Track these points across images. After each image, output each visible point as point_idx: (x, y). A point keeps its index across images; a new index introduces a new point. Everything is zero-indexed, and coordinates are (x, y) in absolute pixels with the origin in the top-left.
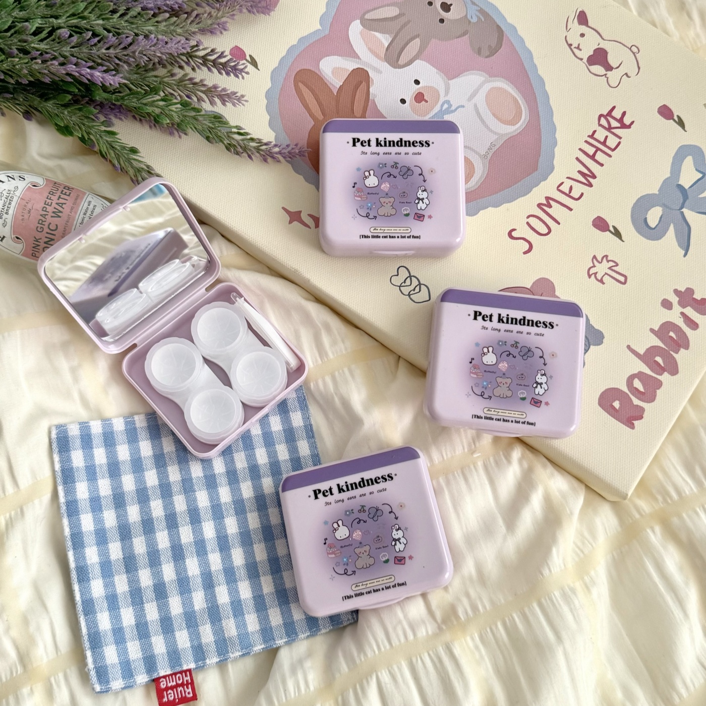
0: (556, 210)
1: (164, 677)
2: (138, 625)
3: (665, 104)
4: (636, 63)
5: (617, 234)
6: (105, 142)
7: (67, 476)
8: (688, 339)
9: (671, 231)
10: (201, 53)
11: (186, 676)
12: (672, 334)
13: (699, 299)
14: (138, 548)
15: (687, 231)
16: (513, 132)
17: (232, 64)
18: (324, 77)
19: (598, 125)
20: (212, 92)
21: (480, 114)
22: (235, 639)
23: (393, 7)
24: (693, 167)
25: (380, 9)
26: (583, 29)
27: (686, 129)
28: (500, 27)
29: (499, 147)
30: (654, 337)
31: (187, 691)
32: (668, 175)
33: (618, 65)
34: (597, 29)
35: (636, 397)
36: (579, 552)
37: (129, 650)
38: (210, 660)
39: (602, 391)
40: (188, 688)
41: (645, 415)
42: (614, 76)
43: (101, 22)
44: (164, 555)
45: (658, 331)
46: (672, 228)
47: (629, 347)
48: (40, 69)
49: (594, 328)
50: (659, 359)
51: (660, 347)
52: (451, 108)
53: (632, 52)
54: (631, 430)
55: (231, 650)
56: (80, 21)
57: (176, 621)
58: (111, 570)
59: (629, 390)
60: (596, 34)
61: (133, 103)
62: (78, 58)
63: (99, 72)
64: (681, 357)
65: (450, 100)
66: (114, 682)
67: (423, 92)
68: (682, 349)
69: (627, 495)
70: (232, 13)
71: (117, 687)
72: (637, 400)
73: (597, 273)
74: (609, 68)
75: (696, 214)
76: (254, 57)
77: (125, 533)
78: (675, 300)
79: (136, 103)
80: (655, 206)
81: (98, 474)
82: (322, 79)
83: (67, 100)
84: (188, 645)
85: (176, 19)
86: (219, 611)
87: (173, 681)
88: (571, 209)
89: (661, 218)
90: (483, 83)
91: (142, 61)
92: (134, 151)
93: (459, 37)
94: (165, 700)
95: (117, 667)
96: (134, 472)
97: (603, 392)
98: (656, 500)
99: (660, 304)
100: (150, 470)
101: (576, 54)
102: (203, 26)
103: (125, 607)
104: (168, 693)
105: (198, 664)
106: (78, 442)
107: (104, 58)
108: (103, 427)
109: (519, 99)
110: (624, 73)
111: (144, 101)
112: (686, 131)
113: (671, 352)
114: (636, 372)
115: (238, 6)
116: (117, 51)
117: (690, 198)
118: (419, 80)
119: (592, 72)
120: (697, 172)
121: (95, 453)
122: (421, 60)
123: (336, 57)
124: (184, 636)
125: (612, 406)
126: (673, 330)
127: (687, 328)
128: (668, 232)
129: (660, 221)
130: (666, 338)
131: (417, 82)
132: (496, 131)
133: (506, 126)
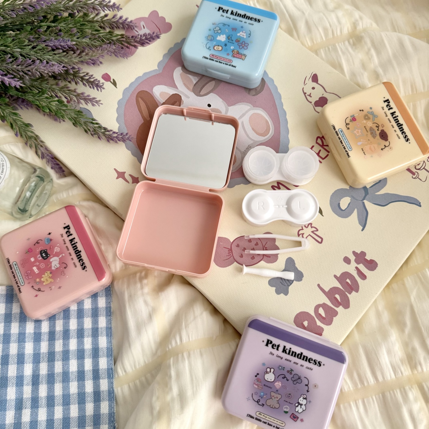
5: (320, 211)
6: (11, 118)
8: (358, 285)
9: (355, 213)
10: (81, 75)
12: (348, 281)
13: (369, 259)
15: (365, 215)
16: (263, 141)
18: (155, 96)
19: (315, 143)
21: (244, 127)
26: (314, 84)
28: (264, 79)
30: (336, 280)
35: (319, 320)
41: (323, 334)
43: (19, 50)
45: (339, 277)
47: (319, 285)
49: (297, 269)
50: (337, 296)
51: (339, 288)
59: (315, 314)
60: (322, 88)
61: (30, 98)
63: (8, 78)
64: (352, 297)
68: (354, 292)
70: (102, 54)
72: (320, 322)
73: (303, 234)
75: (373, 204)
76: (116, 81)
78: (352, 258)
79: (32, 98)
80: (346, 197)
85: (66, 54)
89: (349, 204)
90: (249, 110)
91: (37, 75)
92: (28, 125)
97: (298, 314)
99: (343, 260)
101: (308, 99)
102: (82, 60)
107: (15, 71)
109: (269, 122)
113: (346, 292)
114: (321, 303)
116: (23, 67)
117: (369, 194)
118: (211, 104)
119: (317, 111)
122: (214, 93)
123: (164, 86)
125: (303, 324)
126: (349, 278)
127: (359, 278)
128: (353, 214)
129: (348, 206)
130: (344, 283)
131: (209, 105)
132: (253, 139)
133: (259, 136)
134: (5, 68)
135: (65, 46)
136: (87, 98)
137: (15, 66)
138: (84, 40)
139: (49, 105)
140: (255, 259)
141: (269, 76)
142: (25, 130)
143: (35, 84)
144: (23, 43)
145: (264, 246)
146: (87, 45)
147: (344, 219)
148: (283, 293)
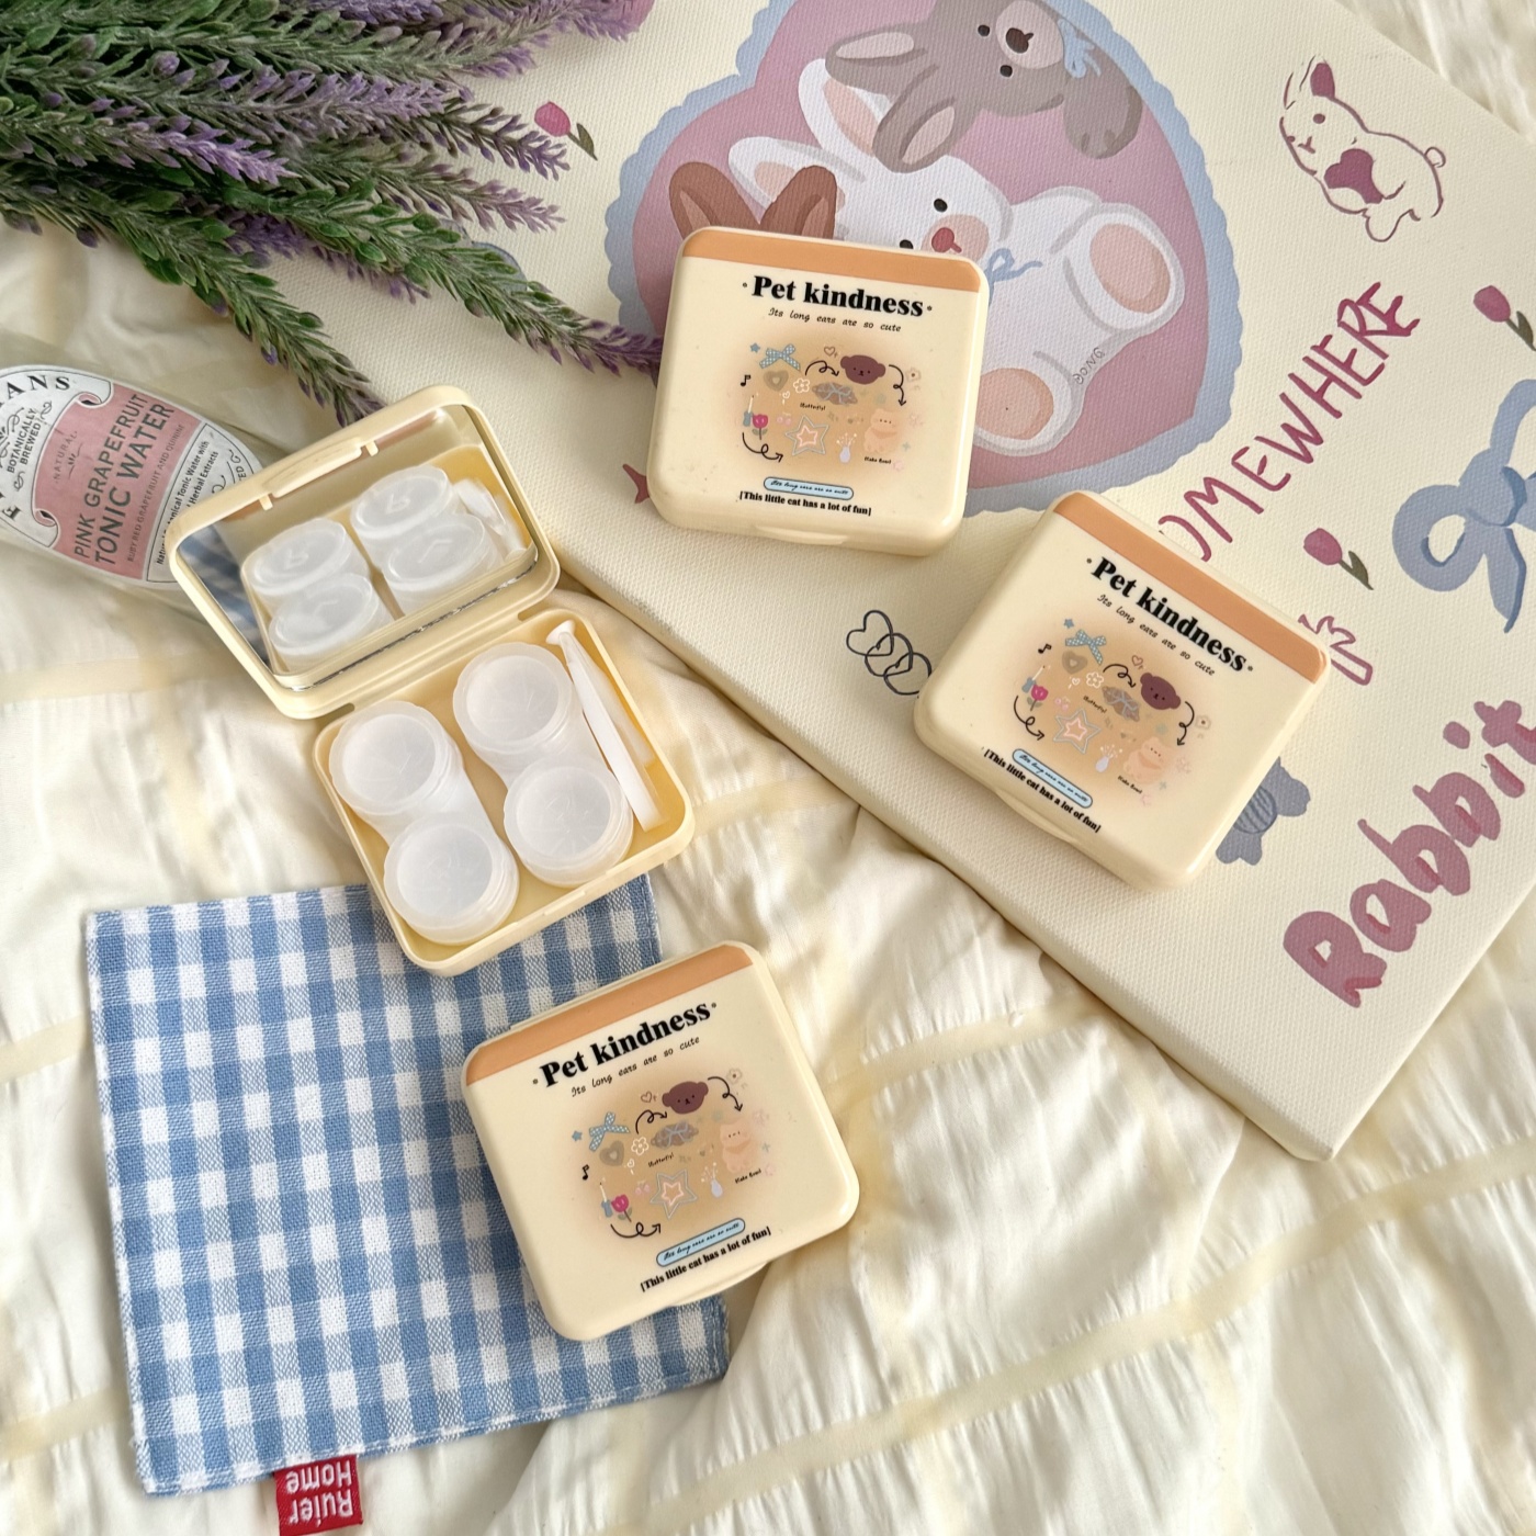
0: (1225, 509)
1: (297, 1469)
2: (248, 1353)
3: (1494, 284)
4: (1435, 188)
5: (1359, 570)
6: (248, 299)
7: (117, 1024)
8: (1498, 816)
9: (1482, 571)
10: (471, 117)
11: (343, 1470)
12: (1462, 802)
13: (1531, 727)
14: (261, 1187)
15: (1517, 574)
16: (1146, 328)
17: (536, 145)
18: (738, 182)
19: (1336, 323)
20: (486, 198)
21: (1075, 282)
22: (455, 1398)
23: (900, 35)
25: (871, 38)
26: (1323, 104)
27: (1535, 343)
28: (1136, 92)
29: (1111, 361)
30: (1423, 805)
31: (343, 1503)
32: (1487, 446)
33: (1394, 192)
34: (1353, 106)
35: (1368, 936)
36: (1214, 1266)
37: (226, 1407)
38: (397, 1439)
39: (1295, 917)
40: (344, 1497)
41: (1385, 979)
42: (1382, 214)
43: (250, 40)
44: (317, 1206)
45: (1431, 793)
46: (1484, 561)
47: (1363, 824)
48: (111, 138)
49: (1288, 776)
50: (1428, 856)
51: (1432, 828)
52: (1011, 265)
53: (1429, 162)
54: (1352, 1008)
55: (445, 1419)
56: (206, 37)
57: (331, 1348)
58: (200, 1231)
59: (1354, 918)
60: (1352, 117)
61: (312, 217)
62: (194, 116)
63: (237, 151)
64: (1478, 854)
65: (1011, 248)
66: (188, 1475)
67: (951, 228)
68: (1482, 838)
69: (1331, 1150)
70: (541, 32)
71: (194, 1486)
72: (1371, 942)
74: (1373, 195)
76: (588, 130)
77: (235, 1152)
78: (1475, 725)
79: (318, 217)
80: (1451, 514)
81: (184, 1021)
82: (732, 185)
83: (170, 203)
84: (354, 1402)
85: (417, 40)
86: (425, 1335)
87: (313, 1480)
88: (1259, 510)
89: (1461, 541)
90: (1089, 214)
91: (333, 129)
92: (309, 321)
93: (1041, 109)
94: (294, 1519)
95: (197, 1442)
96: (264, 1020)
97: (1296, 920)
98: (1397, 1164)
99: (1441, 734)
100: (298, 1017)
101: (1302, 161)
102: (475, 58)
103: (225, 1313)
104: (302, 1504)
105: (372, 1446)
106: (144, 951)
107: (252, 120)
108: (203, 919)
109: (1165, 254)
110: (1407, 209)
111: (335, 214)
112: (1534, 349)
113: (1456, 841)
114: (1374, 880)
115: (556, 17)
116: (282, 105)
117: (1530, 500)
118: (946, 200)
119: (1335, 202)
121: (181, 974)
122: (953, 155)
123: (767, 139)
124: (345, 1384)
125: (1315, 951)
126: (1465, 793)
127: (1498, 791)
128: (1475, 573)
129: (1457, 548)
130: (1447, 811)
131: (941, 205)
132: (1110, 322)
133: (1131, 312)
134: (214, 111)
135: (413, 9)
136: (510, 201)
137: (251, 103)
139: (382, 236)
141: (1155, 79)
142: (298, 338)
147: (1443, 593)
148: (1241, 857)
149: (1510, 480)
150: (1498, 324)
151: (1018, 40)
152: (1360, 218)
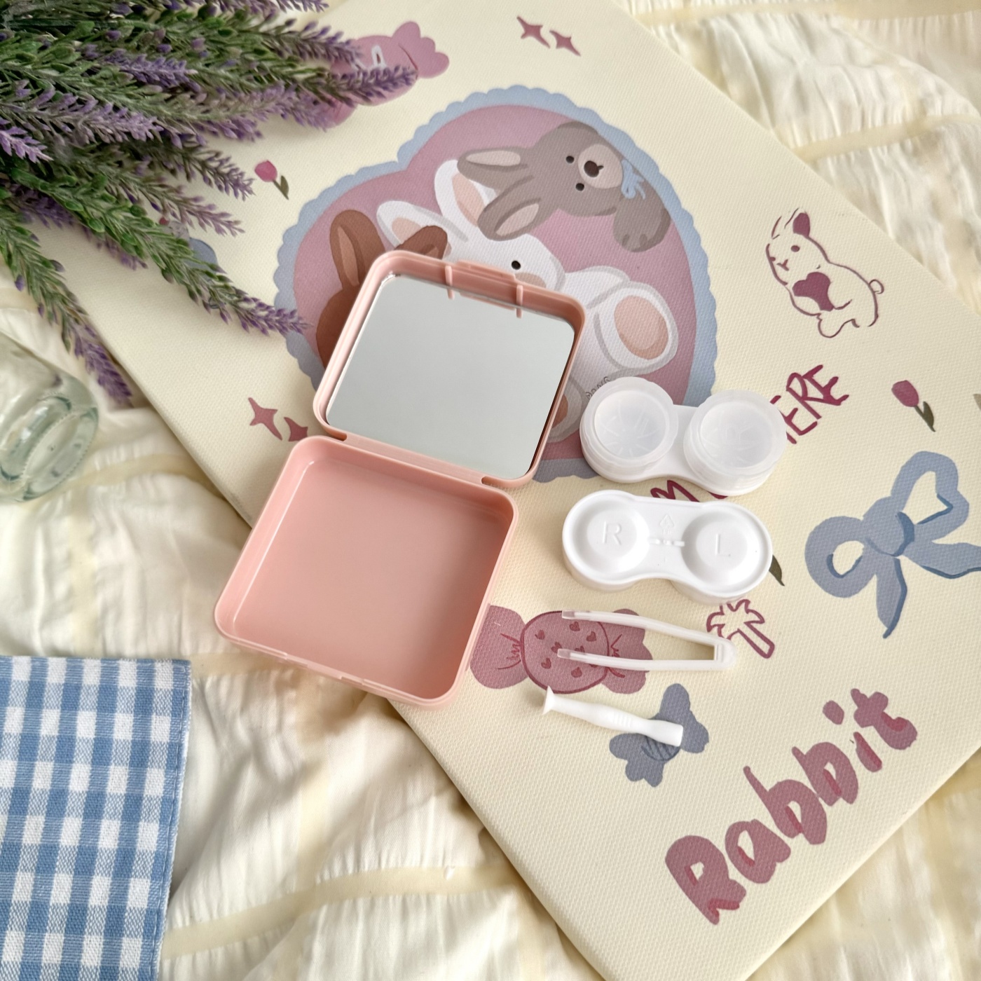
3: (908, 379)
4: (873, 307)
5: (775, 569)
8: (856, 784)
9: (871, 588)
10: (203, 157)
12: (830, 768)
13: (894, 717)
15: (899, 595)
16: (644, 369)
18: (379, 228)
19: (785, 388)
20: (190, 205)
21: (600, 330)
23: (513, 153)
24: (934, 491)
25: (492, 152)
26: (799, 239)
27: (934, 426)
28: (668, 213)
30: (798, 764)
32: (888, 494)
33: (843, 305)
35: (736, 866)
39: (679, 837)
41: (743, 904)
42: (831, 320)
43: (54, 73)
45: (805, 756)
46: (873, 584)
47: (747, 771)
49: (694, 719)
50: (795, 807)
51: (803, 785)
54: (711, 925)
59: (727, 849)
60: (819, 251)
63: (12, 135)
64: (837, 813)
68: (841, 800)
72: (737, 871)
73: (723, 625)
74: (826, 305)
75: (922, 569)
76: (288, 181)
78: (850, 708)
80: (853, 540)
82: (376, 229)
89: (858, 561)
90: (617, 287)
91: (86, 136)
93: (599, 214)
97: (679, 841)
99: (821, 709)
101: (779, 275)
107: (33, 120)
109: (667, 321)
110: (850, 319)
112: (934, 430)
113: (820, 799)
114: (748, 819)
117: (916, 540)
118: (520, 262)
119: (798, 306)
120: (939, 501)
122: (532, 235)
123: (407, 203)
125: (690, 870)
126: (834, 761)
127: (860, 763)
128: (867, 588)
129: (854, 567)
130: (817, 773)
131: (516, 265)
132: (619, 361)
133: (636, 357)
134: (9, 112)
135: (170, 76)
136: (207, 211)
137: (35, 110)
138: (222, 71)
139: (108, 218)
140: (582, 678)
141: (682, 206)
142: (41, 275)
143: (83, 162)
144: (66, 57)
145: (611, 644)
146: (228, 86)
147: (839, 598)
148: (645, 778)
149: (903, 523)
150: (908, 408)
151: (592, 168)
152: (815, 320)
